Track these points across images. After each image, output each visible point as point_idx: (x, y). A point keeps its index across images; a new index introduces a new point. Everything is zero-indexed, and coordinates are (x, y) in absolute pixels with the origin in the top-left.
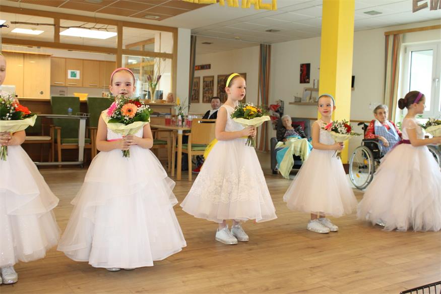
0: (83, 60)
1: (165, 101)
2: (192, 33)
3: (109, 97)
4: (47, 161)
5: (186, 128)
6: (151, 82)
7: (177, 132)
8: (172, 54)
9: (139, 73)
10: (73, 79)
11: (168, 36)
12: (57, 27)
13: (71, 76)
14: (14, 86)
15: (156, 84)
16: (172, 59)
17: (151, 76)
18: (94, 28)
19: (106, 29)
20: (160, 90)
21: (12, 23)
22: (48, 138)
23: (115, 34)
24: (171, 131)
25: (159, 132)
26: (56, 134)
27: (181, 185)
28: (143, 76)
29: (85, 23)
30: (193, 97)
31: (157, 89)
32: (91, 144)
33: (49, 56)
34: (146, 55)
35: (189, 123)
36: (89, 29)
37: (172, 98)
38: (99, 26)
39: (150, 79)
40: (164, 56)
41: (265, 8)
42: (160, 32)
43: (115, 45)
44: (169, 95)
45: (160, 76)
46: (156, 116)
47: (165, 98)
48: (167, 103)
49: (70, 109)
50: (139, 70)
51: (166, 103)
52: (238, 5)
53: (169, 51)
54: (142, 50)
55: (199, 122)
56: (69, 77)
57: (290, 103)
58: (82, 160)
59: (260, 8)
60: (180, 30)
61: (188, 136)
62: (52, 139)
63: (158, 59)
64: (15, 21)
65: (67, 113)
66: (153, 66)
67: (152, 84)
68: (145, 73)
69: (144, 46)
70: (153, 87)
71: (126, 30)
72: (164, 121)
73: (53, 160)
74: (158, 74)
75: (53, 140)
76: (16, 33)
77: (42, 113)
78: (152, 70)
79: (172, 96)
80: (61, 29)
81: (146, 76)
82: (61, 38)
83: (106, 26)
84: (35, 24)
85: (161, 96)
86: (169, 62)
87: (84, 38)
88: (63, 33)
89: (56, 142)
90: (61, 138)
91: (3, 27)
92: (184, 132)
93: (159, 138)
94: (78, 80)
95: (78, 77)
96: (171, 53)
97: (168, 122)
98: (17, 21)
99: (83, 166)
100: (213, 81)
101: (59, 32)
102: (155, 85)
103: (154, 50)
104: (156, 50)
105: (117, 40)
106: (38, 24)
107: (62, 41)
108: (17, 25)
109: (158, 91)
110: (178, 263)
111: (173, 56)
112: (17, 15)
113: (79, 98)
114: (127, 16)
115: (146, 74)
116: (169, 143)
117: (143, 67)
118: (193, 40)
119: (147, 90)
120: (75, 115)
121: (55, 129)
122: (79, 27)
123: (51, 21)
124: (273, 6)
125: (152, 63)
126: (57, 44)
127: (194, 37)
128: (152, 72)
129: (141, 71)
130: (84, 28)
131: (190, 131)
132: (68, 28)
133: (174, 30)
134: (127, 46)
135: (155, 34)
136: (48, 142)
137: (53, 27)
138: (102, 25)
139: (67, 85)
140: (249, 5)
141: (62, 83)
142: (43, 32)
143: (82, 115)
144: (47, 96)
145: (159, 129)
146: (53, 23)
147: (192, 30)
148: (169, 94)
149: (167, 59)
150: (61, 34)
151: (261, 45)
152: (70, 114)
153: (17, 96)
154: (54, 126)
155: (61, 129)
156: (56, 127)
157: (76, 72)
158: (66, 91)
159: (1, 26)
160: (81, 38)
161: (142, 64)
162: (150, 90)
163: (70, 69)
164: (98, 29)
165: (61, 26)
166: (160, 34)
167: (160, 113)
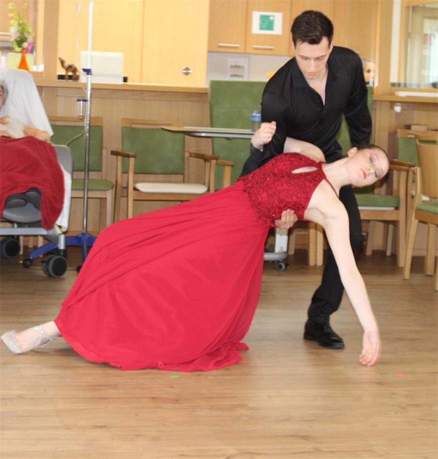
10: (265, 35)
13: (261, 29)
14: (119, 55)
22: (200, 189)
26: (219, 178)
49: (255, 114)
56: (256, 29)
58: (285, 249)
62: (209, 190)
77: (186, 125)
94: (277, 36)
95: (279, 30)
99: (287, 265)
121: (217, 164)
139: (248, 51)
141: (238, 45)
144: (200, 81)
153: (125, 79)
154: (217, 158)
155: (232, 166)
156: (220, 161)
157: (273, 16)
158: (246, 67)
163: (259, 10)
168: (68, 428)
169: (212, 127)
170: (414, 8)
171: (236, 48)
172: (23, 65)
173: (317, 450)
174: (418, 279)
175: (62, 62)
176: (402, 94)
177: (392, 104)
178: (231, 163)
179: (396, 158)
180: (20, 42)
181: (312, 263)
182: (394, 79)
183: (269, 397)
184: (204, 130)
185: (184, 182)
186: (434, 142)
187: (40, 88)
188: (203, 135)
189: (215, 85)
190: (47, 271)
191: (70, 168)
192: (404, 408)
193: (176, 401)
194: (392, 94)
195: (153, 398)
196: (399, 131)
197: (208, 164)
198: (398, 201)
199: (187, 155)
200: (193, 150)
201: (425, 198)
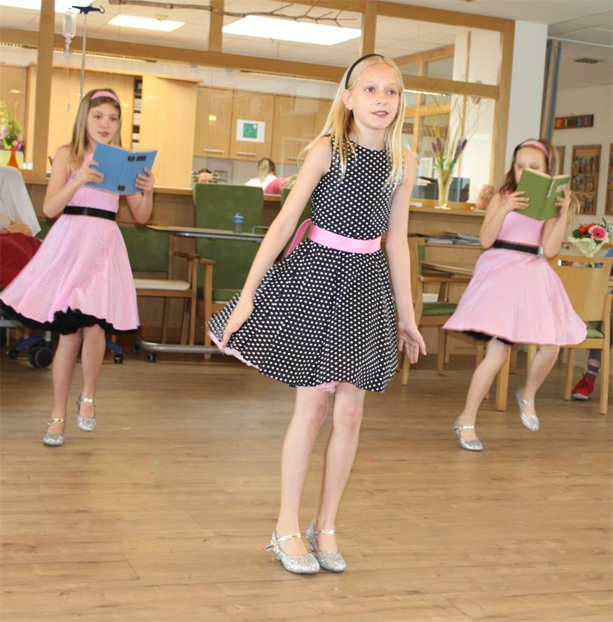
0: (275, 95)
1: (474, 205)
4: (178, 343)
6: (442, 155)
8: (497, 87)
10: (248, 142)
11: (489, 40)
12: (217, 14)
13: (245, 136)
15: (455, 161)
16: (497, 99)
17: (442, 140)
18: (305, 16)
19: (335, 19)
20: (464, 175)
21: (112, 2)
22: (182, 286)
23: (356, 33)
26: (202, 277)
27: (507, 424)
28: (420, 140)
29: (285, 4)
31: (455, 175)
33: (194, 83)
34: (432, 89)
36: (295, 18)
38: (318, 11)
39: (438, 148)
40: (476, 90)
42: (467, 29)
44: (484, 190)
45: (466, 141)
46: (449, 242)
47: (474, 197)
48: (478, 210)
49: (237, 216)
51: (476, 211)
53: (490, 77)
54: (420, 74)
55: (560, 263)
56: (240, 136)
60: (519, 25)
62: (191, 287)
63: (457, 99)
65: (231, 225)
66: (447, 114)
67: (442, 160)
68: (427, 131)
69: (426, 65)
70: (446, 168)
73: (192, 340)
74: (459, 137)
75: (195, 289)
76: (120, 27)
77: (170, 225)
78: (445, 126)
80: (225, 18)
81: (427, 143)
82: (224, 40)
83: (335, 13)
84: (165, 6)
85: (465, 193)
86: (488, 105)
87: (279, 42)
88: (231, 28)
89: (200, 295)
90: (214, 286)
91: (90, 13)
94: (260, 144)
95: (260, 138)
96: (494, 83)
100: (598, 158)
101: (221, 25)
102: (451, 166)
103: (451, 74)
104: (458, 76)
105: (361, 49)
106: (172, 6)
107: (227, 47)
108: (123, 6)
109: (455, 180)
111: (499, 93)
115: (429, 135)
117: (422, 118)
118: (553, 51)
119: (430, 176)
120: (251, 232)
121: (199, 263)
122: (271, 14)
125: (444, 109)
126: (214, 54)
127: (555, 45)
128: (445, 131)
129: (416, 129)
130: (283, 16)
132: (244, 15)
133: (505, 27)
135: (457, 34)
136: (182, 295)
137: (206, 14)
138: (328, 10)
139: (233, 156)
141: (222, 151)
142: (181, 24)
145: (456, 277)
146: (207, 3)
147: (550, 26)
149: (484, 100)
150: (225, 30)
152: (238, 228)
154: (199, 258)
155: (214, 265)
156: (204, 260)
157: (257, 125)
158: (230, 173)
159: (85, 10)
160: (272, 40)
161: (420, 111)
162: (437, 176)
163: (243, 119)
164: (317, 19)
165: (226, 9)
166: (470, 34)
167: (461, 236)
168: (51, 512)
169: (195, 227)
171: (221, 153)
172: (13, 162)
175: (52, 162)
178: (213, 262)
180: (9, 141)
183: (246, 482)
184: (188, 231)
185: (167, 278)
187: (29, 186)
188: (187, 234)
189: (200, 188)
190: (32, 362)
192: (371, 493)
193: (157, 487)
195: (135, 484)
197: (190, 262)
199: (171, 253)
200: (177, 249)
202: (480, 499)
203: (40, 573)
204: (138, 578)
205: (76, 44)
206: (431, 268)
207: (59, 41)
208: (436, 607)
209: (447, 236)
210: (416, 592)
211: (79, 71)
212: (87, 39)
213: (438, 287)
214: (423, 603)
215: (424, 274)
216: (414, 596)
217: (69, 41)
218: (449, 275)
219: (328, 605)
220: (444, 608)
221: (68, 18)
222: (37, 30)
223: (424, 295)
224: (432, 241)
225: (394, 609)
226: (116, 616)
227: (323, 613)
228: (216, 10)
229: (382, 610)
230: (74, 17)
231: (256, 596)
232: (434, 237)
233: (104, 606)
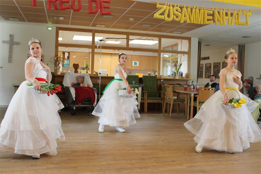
0: (141, 56)
2: (199, 40)
3: (154, 75)
5: (196, 93)
6: (177, 67)
7: (191, 94)
9: (170, 62)
11: (186, 42)
12: (128, 40)
13: (134, 65)
14: (106, 70)
15: (179, 68)
16: (188, 54)
17: (176, 64)
18: (146, 39)
20: (182, 71)
21: (106, 38)
23: (157, 42)
24: (187, 94)
25: (181, 95)
28: (172, 64)
29: (142, 37)
30: (200, 75)
31: (179, 71)
32: (144, 100)
34: (174, 53)
35: (197, 90)
36: (144, 40)
37: (188, 76)
38: (149, 38)
39: (176, 66)
40: (183, 53)
41: (241, 25)
42: (181, 40)
43: (157, 48)
45: (181, 64)
46: (179, 85)
47: (184, 76)
50: (170, 61)
51: (185, 79)
52: (225, 24)
53: (186, 50)
54: (171, 50)
55: (203, 89)
56: (133, 65)
57: (257, 79)
59: (238, 25)
60: (192, 39)
61: (197, 97)
63: (180, 55)
64: (107, 37)
66: (177, 58)
68: (173, 62)
69: (172, 48)
70: (177, 70)
71: (163, 40)
72: (183, 89)
74: (180, 63)
76: (108, 43)
78: (177, 60)
79: (188, 74)
81: (173, 64)
82: (129, 45)
83: (152, 38)
84: (117, 39)
85: (182, 75)
86: (186, 56)
87: (141, 44)
88: (131, 42)
92: (195, 95)
93: (181, 98)
95: (138, 65)
96: (187, 51)
97: (186, 89)
98: (109, 37)
100: (211, 66)
101: (129, 42)
102: (179, 69)
104: (179, 50)
105: (158, 45)
106: (118, 39)
107: (130, 46)
108: (108, 39)
109: (180, 72)
110: (191, 168)
111: (188, 53)
112: (109, 34)
113: (138, 76)
114: (164, 32)
115: (174, 63)
116: (186, 100)
117: (172, 59)
118: (200, 44)
119: (174, 72)
120: (136, 85)
122: (139, 39)
123: (125, 36)
124: (247, 23)
125: (177, 57)
126: (128, 48)
127: (200, 42)
128: (177, 62)
129: (171, 61)
130: (142, 39)
131: (198, 94)
132: (133, 40)
133: (189, 39)
134: (163, 48)
135: (179, 41)
137: (126, 40)
139: (132, 69)
140: (232, 23)
141: (130, 68)
142: (120, 42)
143: (140, 85)
146: (126, 38)
147: (199, 38)
148: (186, 74)
149: (185, 55)
150: (130, 43)
151: (239, 45)
153: (107, 75)
157: (137, 62)
158: (131, 72)
159: (101, 40)
160: (139, 44)
161: (171, 58)
162: (176, 71)
163: (134, 61)
164: (149, 40)
165: (130, 39)
166: (181, 41)
167: (181, 84)
170: (165, 60)
172: (87, 72)
173: (147, 149)
174: (166, 114)
175: (95, 72)
176: (162, 77)
177: (161, 79)
179: (161, 90)
180: (86, 68)
181: (145, 111)
182: (161, 74)
186: (169, 87)
187: (90, 77)
191: (97, 93)
193: (118, 139)
194: (161, 77)
195: (114, 139)
196: (162, 85)
198: (162, 99)
201: (167, 98)
202: (187, 141)
203: (95, 157)
204: (115, 158)
205: (99, 47)
206: (175, 91)
207: (96, 47)
208: (178, 164)
209: (178, 84)
210: (174, 161)
211: (100, 53)
212: (102, 46)
213: (177, 95)
214: (175, 164)
215: (174, 93)
216: (173, 162)
217: (98, 47)
218: (179, 93)
219: (155, 164)
220: (180, 164)
221: (98, 42)
222: (91, 45)
223: (174, 97)
224: (175, 85)
225: (169, 165)
226: (111, 166)
227: (154, 166)
228: (128, 39)
229: (167, 165)
230: (99, 42)
231: (140, 162)
232: (175, 84)
233: (108, 164)
